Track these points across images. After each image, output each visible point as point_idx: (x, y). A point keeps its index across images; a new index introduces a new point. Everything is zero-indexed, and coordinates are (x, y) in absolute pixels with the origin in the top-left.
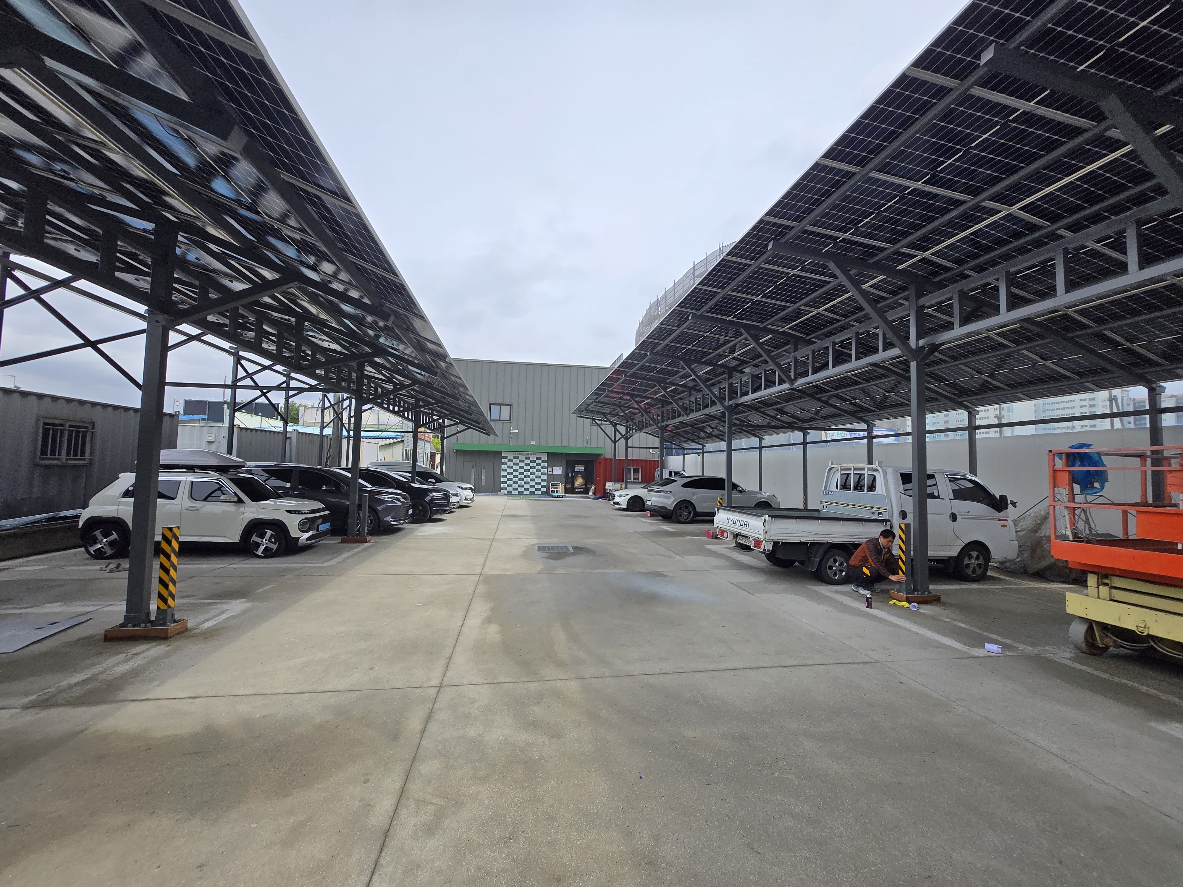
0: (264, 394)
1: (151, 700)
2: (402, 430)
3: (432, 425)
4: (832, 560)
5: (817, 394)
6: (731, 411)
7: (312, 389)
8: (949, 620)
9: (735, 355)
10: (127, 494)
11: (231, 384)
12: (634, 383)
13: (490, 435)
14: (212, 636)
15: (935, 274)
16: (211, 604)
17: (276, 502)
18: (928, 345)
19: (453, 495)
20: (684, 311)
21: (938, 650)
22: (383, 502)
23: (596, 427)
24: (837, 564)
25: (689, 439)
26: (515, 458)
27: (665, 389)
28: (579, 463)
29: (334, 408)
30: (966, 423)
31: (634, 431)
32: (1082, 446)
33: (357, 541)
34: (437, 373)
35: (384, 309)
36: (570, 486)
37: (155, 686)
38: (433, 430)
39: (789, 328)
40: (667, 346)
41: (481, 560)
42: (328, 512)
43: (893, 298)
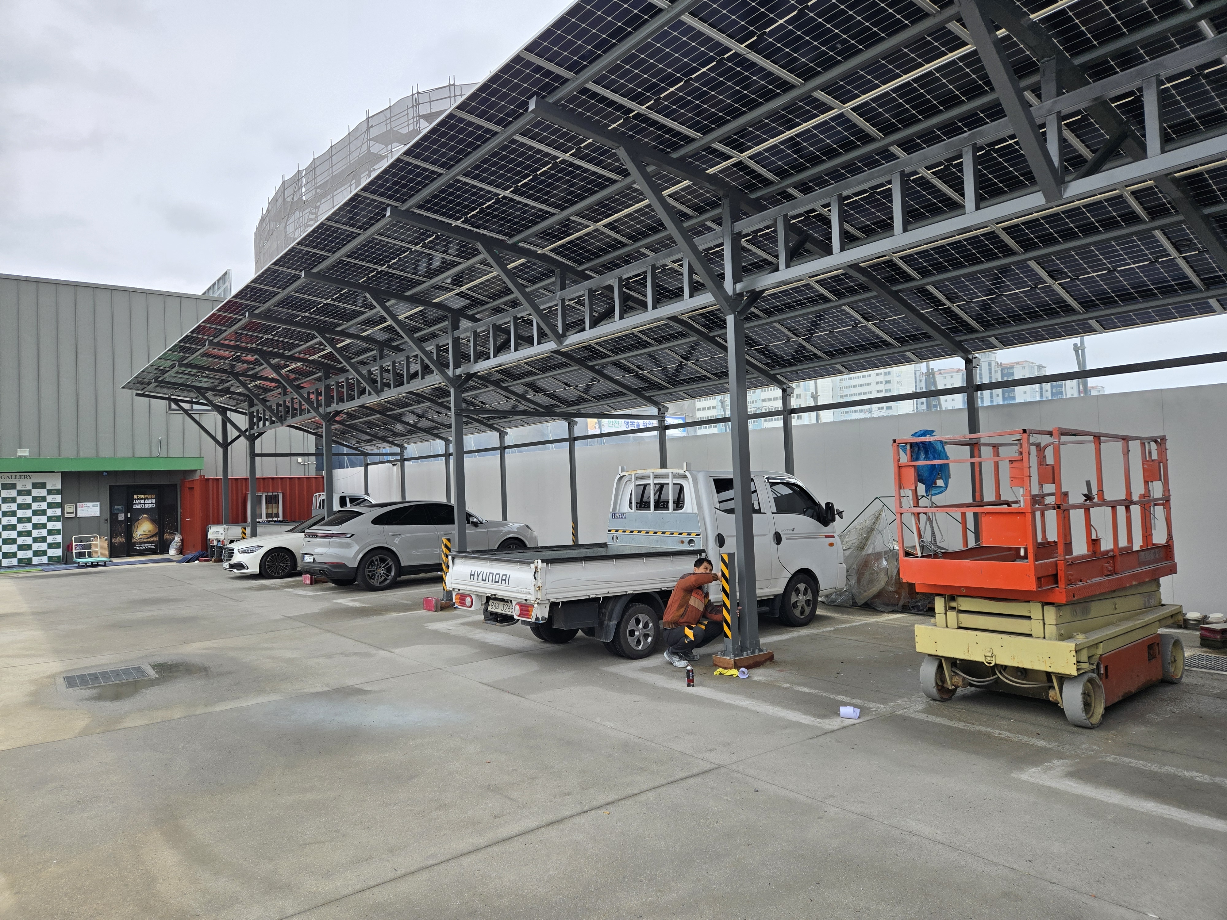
4: (633, 621)
5: (589, 360)
6: (460, 386)
8: (788, 685)
9: (463, 288)
12: (267, 330)
15: (752, 188)
18: (747, 292)
20: (376, 201)
21: (787, 731)
23: (178, 418)
24: (640, 626)
25: (375, 437)
27: (332, 343)
28: (143, 490)
30: (778, 405)
31: (267, 423)
32: (925, 433)
39: (552, 250)
40: (339, 263)
43: (699, 217)
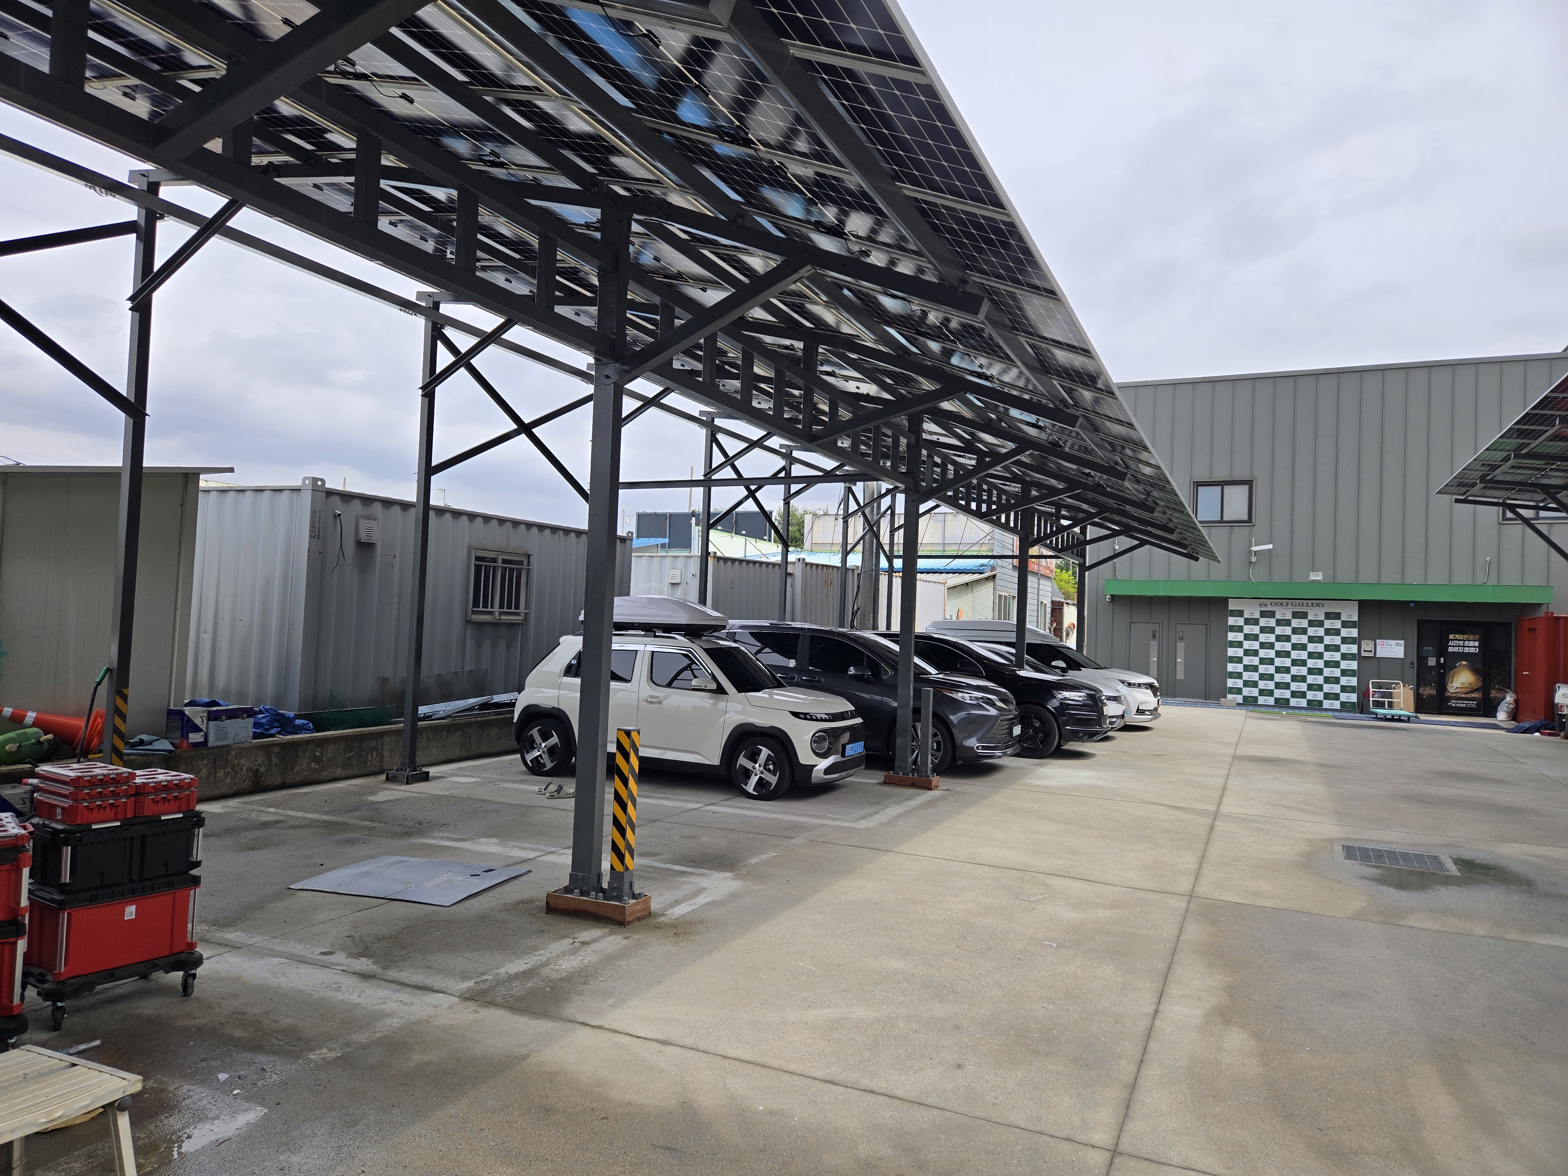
0: (752, 494)
1: (606, 1029)
2: (990, 554)
3: (1057, 539)
7: (828, 476)
10: (570, 671)
11: (702, 478)
13: (1197, 559)
14: (685, 933)
16: (682, 873)
17: (771, 695)
19: (1110, 698)
22: (959, 705)
23: (1517, 530)
26: (1263, 614)
28: (1463, 628)
29: (864, 514)
33: (913, 785)
34: (1076, 418)
35: (969, 288)
36: (1433, 692)
37: (611, 1006)
38: (1059, 551)
41: (1189, 860)
42: (859, 720)
